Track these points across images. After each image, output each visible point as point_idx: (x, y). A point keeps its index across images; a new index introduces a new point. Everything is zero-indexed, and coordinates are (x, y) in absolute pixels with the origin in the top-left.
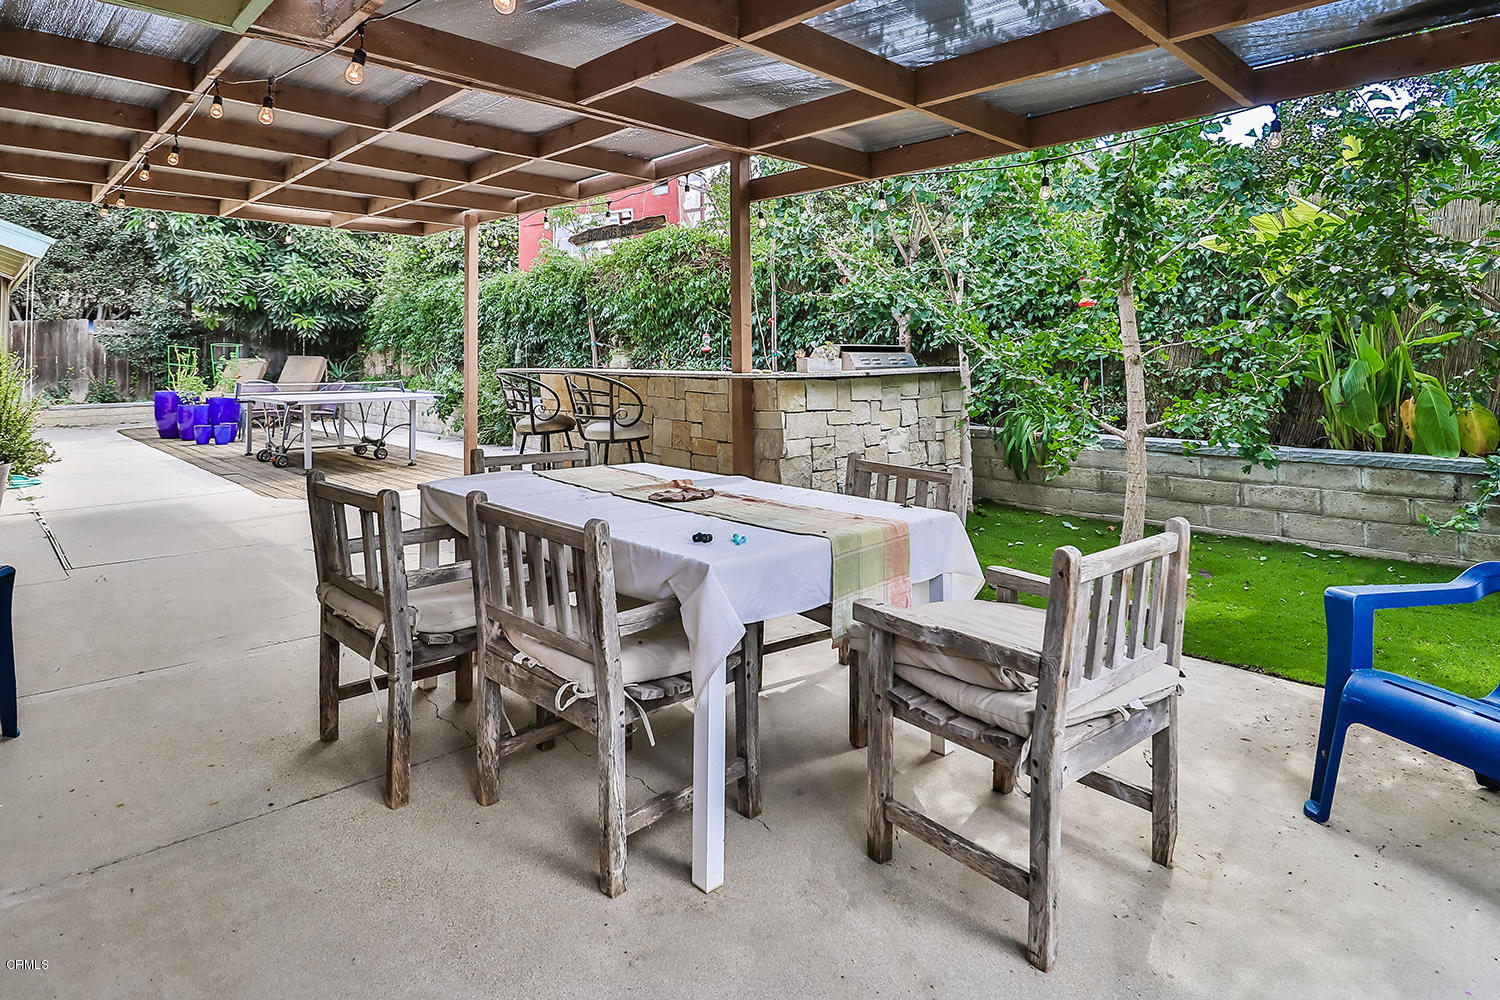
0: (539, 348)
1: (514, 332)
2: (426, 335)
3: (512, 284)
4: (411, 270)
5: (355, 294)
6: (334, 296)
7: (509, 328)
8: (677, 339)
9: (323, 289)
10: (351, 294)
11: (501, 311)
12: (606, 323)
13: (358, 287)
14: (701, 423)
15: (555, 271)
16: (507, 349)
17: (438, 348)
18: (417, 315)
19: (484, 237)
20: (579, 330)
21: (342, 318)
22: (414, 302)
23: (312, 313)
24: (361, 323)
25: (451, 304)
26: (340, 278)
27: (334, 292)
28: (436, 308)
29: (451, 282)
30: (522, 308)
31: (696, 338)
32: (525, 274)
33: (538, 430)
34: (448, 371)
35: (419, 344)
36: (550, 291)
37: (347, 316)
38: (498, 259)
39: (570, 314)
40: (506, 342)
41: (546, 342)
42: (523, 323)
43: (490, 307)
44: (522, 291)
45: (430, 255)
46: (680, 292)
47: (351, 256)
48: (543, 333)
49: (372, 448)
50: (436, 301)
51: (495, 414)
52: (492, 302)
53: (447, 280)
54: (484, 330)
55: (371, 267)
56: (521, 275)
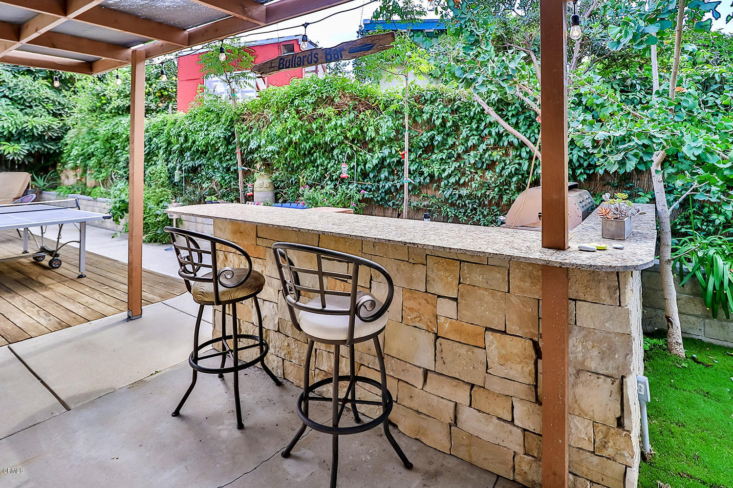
0: (194, 170)
1: (174, 157)
2: (106, 158)
3: (173, 121)
4: (95, 111)
5: (53, 128)
6: (35, 130)
7: (170, 154)
8: (313, 167)
9: (26, 125)
10: (50, 128)
11: (163, 142)
12: (252, 152)
13: (56, 123)
14: (456, 300)
15: (209, 111)
16: (168, 170)
17: (114, 167)
18: (98, 144)
19: (150, 89)
20: (228, 157)
21: (43, 146)
22: (96, 134)
23: (18, 141)
24: (59, 148)
25: (124, 136)
26: (41, 116)
27: (35, 127)
28: (113, 139)
29: (125, 120)
30: (182, 139)
31: (333, 166)
32: (184, 114)
33: (223, 298)
34: (121, 185)
35: (100, 164)
36: (205, 127)
37: (47, 143)
38: (161, 105)
39: (221, 145)
40: (167, 165)
41: (200, 165)
42: (182, 152)
43: (155, 139)
44: (182, 127)
45: (109, 101)
46: (321, 128)
47: (50, 102)
48: (198, 159)
49: (48, 258)
50: (113, 134)
51: (159, 221)
52: (157, 135)
53: (121, 119)
54: (150, 157)
55: (66, 110)
56: (180, 114)
